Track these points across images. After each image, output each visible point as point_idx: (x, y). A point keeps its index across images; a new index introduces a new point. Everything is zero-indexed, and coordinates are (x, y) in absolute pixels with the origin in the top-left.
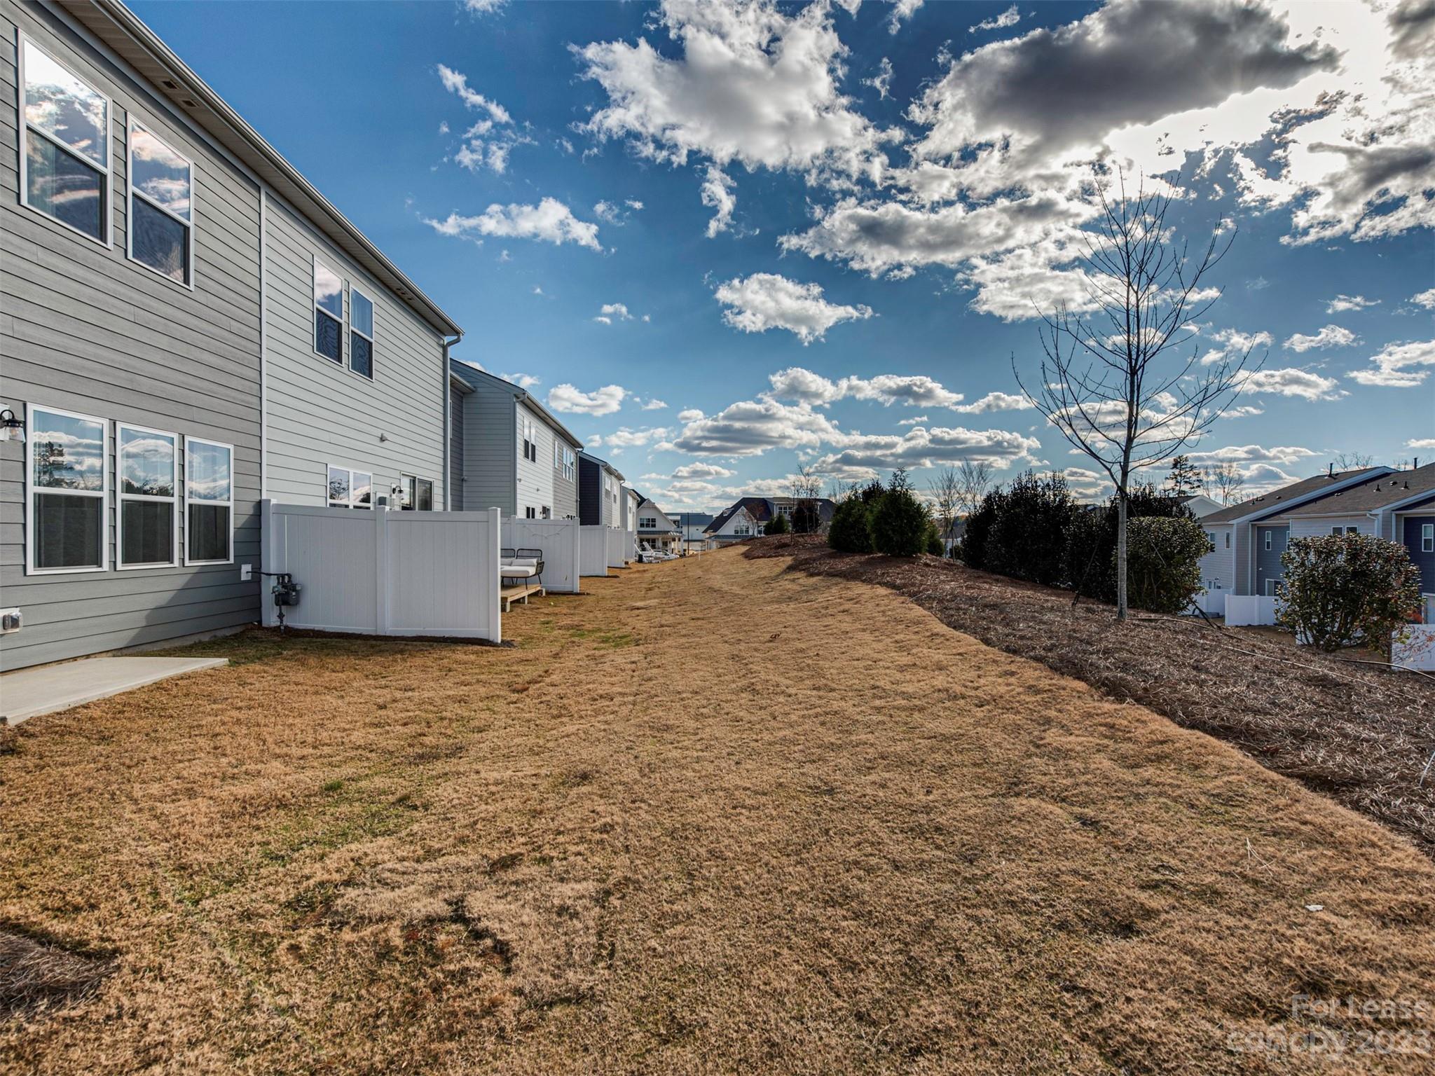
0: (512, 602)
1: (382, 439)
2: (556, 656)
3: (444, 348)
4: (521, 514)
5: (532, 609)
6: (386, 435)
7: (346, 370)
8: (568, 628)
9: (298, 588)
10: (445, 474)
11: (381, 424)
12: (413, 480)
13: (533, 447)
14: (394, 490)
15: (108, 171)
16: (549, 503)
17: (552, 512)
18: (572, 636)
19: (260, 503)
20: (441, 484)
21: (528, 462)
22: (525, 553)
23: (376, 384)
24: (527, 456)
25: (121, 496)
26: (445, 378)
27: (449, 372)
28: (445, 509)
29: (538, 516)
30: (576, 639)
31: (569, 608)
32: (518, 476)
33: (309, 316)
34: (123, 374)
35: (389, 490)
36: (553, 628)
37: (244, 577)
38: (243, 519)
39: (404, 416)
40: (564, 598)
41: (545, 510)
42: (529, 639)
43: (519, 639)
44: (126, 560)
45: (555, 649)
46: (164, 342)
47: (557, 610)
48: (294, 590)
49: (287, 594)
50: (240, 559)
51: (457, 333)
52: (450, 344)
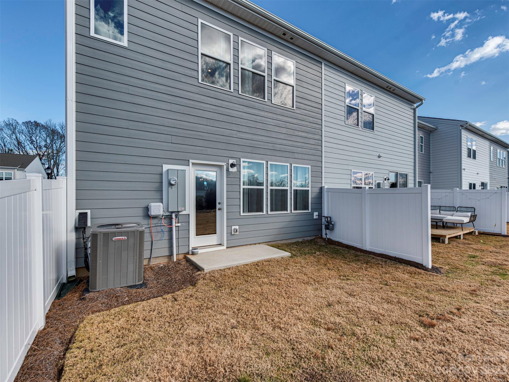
0: (449, 238)
1: (379, 157)
2: (473, 293)
3: (414, 110)
4: (465, 187)
5: (464, 244)
6: (381, 155)
7: (361, 129)
8: (491, 265)
9: (333, 223)
10: (415, 170)
11: (379, 150)
12: (397, 174)
13: (474, 151)
14: (385, 179)
15: (266, 75)
16: (487, 180)
17: (488, 186)
18: (493, 273)
19: (321, 187)
20: (413, 175)
21: (471, 160)
22: (463, 209)
23: (376, 133)
24: (469, 156)
25: (270, 188)
26: (415, 124)
27: (417, 120)
28: (415, 186)
29: (478, 187)
30: (497, 278)
31: (495, 247)
32: (463, 167)
33: (343, 109)
34: (270, 145)
35: (383, 179)
36: (477, 263)
37: (315, 217)
38: (314, 195)
39: (391, 145)
40: (494, 238)
41: (483, 185)
42: (455, 269)
43: (447, 267)
44: (272, 210)
45: (475, 284)
46: (284, 131)
47: (484, 247)
48: (331, 224)
49: (328, 225)
50: (314, 210)
51: (421, 100)
52: (417, 107)
